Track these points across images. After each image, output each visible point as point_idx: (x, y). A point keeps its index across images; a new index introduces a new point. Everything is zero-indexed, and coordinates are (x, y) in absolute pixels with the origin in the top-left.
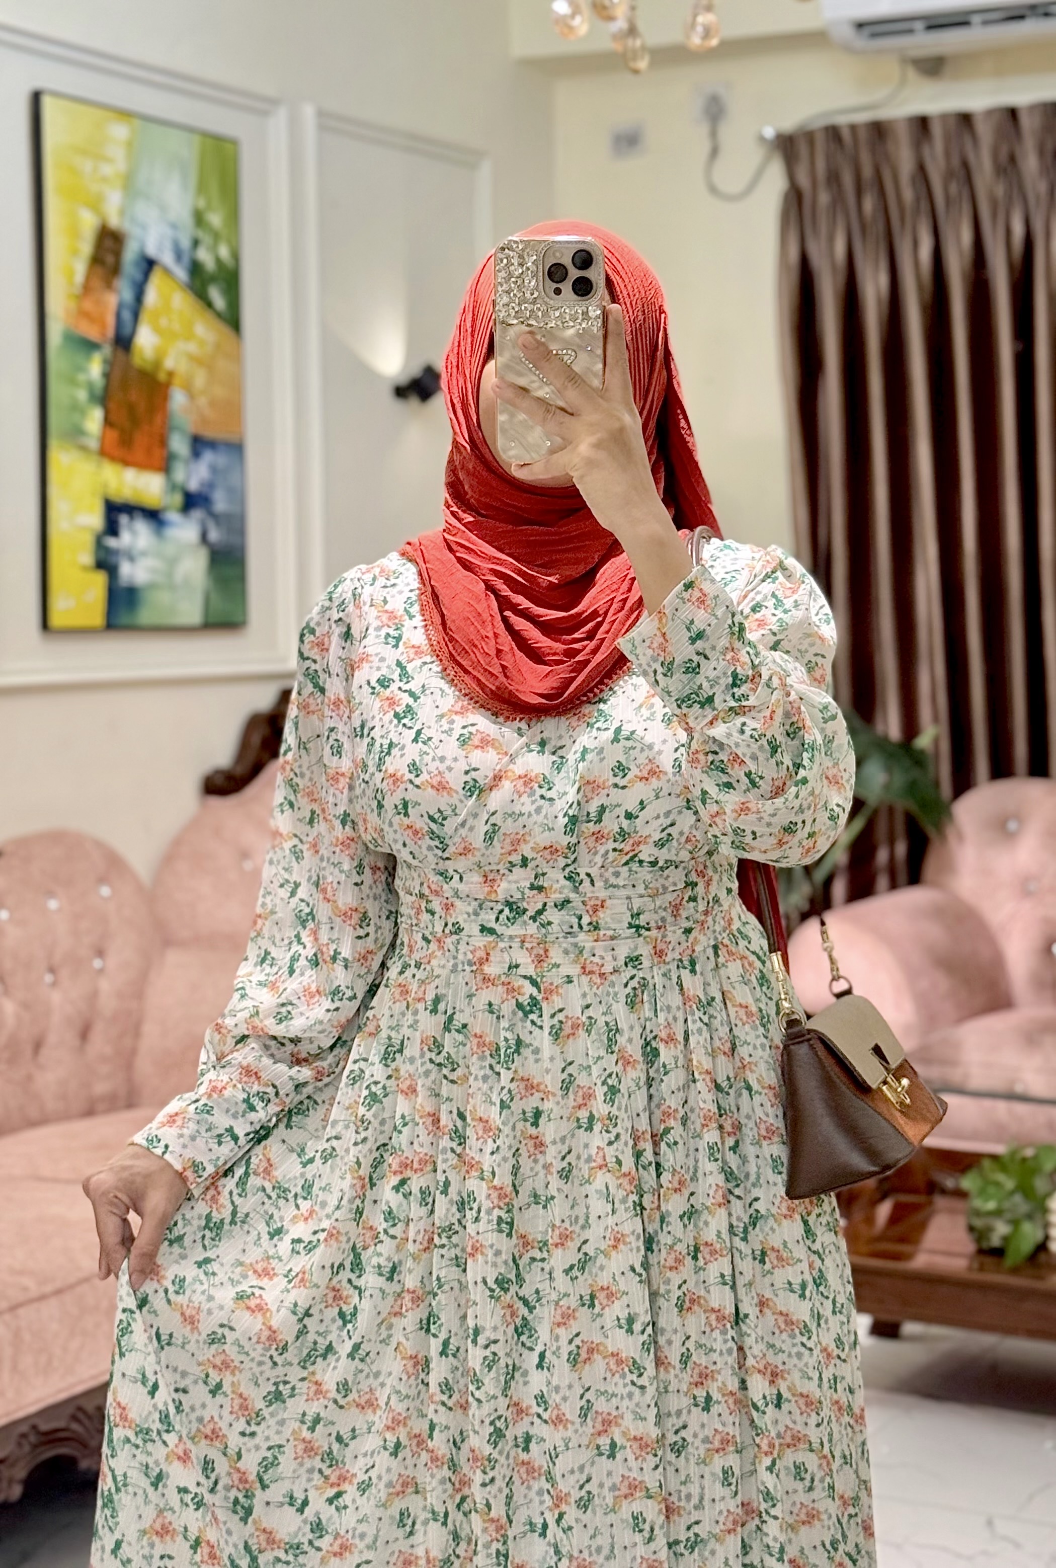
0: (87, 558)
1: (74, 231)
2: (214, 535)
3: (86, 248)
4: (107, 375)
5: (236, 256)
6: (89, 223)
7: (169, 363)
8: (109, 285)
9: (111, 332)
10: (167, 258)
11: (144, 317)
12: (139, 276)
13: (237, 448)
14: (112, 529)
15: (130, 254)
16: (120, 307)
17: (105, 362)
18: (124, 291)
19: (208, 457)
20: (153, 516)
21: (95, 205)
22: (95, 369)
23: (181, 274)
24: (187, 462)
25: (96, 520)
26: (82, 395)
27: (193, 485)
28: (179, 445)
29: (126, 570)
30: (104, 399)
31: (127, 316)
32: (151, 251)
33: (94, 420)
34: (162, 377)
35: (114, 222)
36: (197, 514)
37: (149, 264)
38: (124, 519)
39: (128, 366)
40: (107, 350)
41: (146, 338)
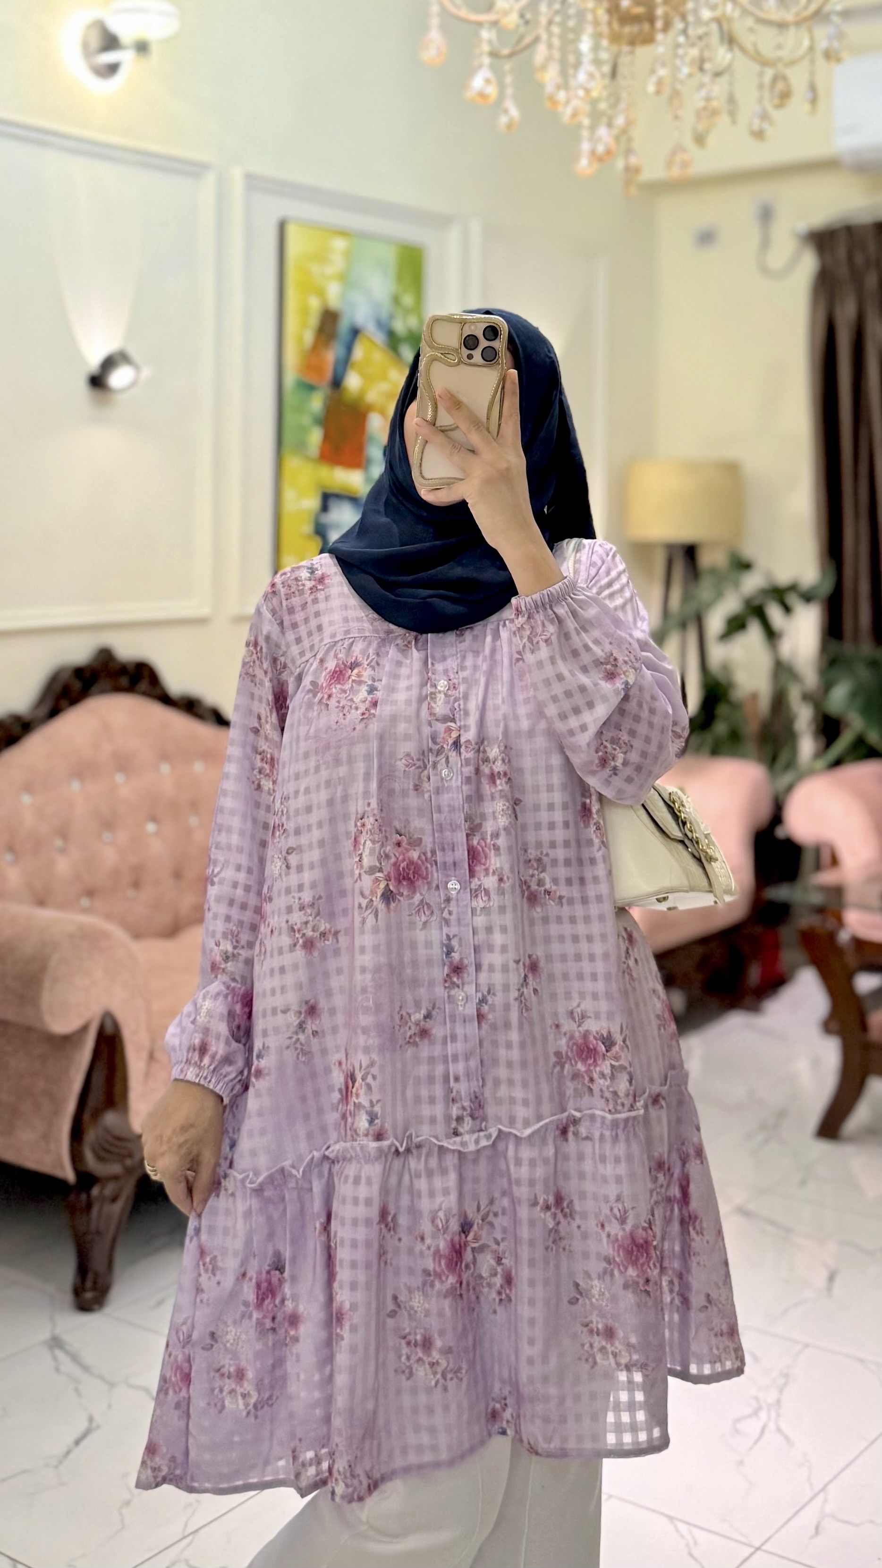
0: (308, 528)
1: (304, 311)
3: (314, 321)
4: (326, 407)
5: (421, 323)
6: (315, 304)
7: (369, 398)
8: (329, 346)
9: (328, 378)
10: (370, 328)
11: (351, 366)
12: (348, 340)
14: (325, 508)
15: (343, 326)
16: (336, 358)
17: (324, 399)
18: (338, 349)
20: (355, 502)
21: (321, 293)
22: (317, 403)
23: (380, 338)
25: (312, 503)
26: (306, 420)
28: (374, 452)
30: (324, 422)
31: (340, 364)
32: (358, 322)
33: (316, 437)
34: (363, 407)
35: (334, 305)
37: (355, 332)
38: (333, 505)
39: (340, 400)
40: (326, 389)
41: (353, 382)
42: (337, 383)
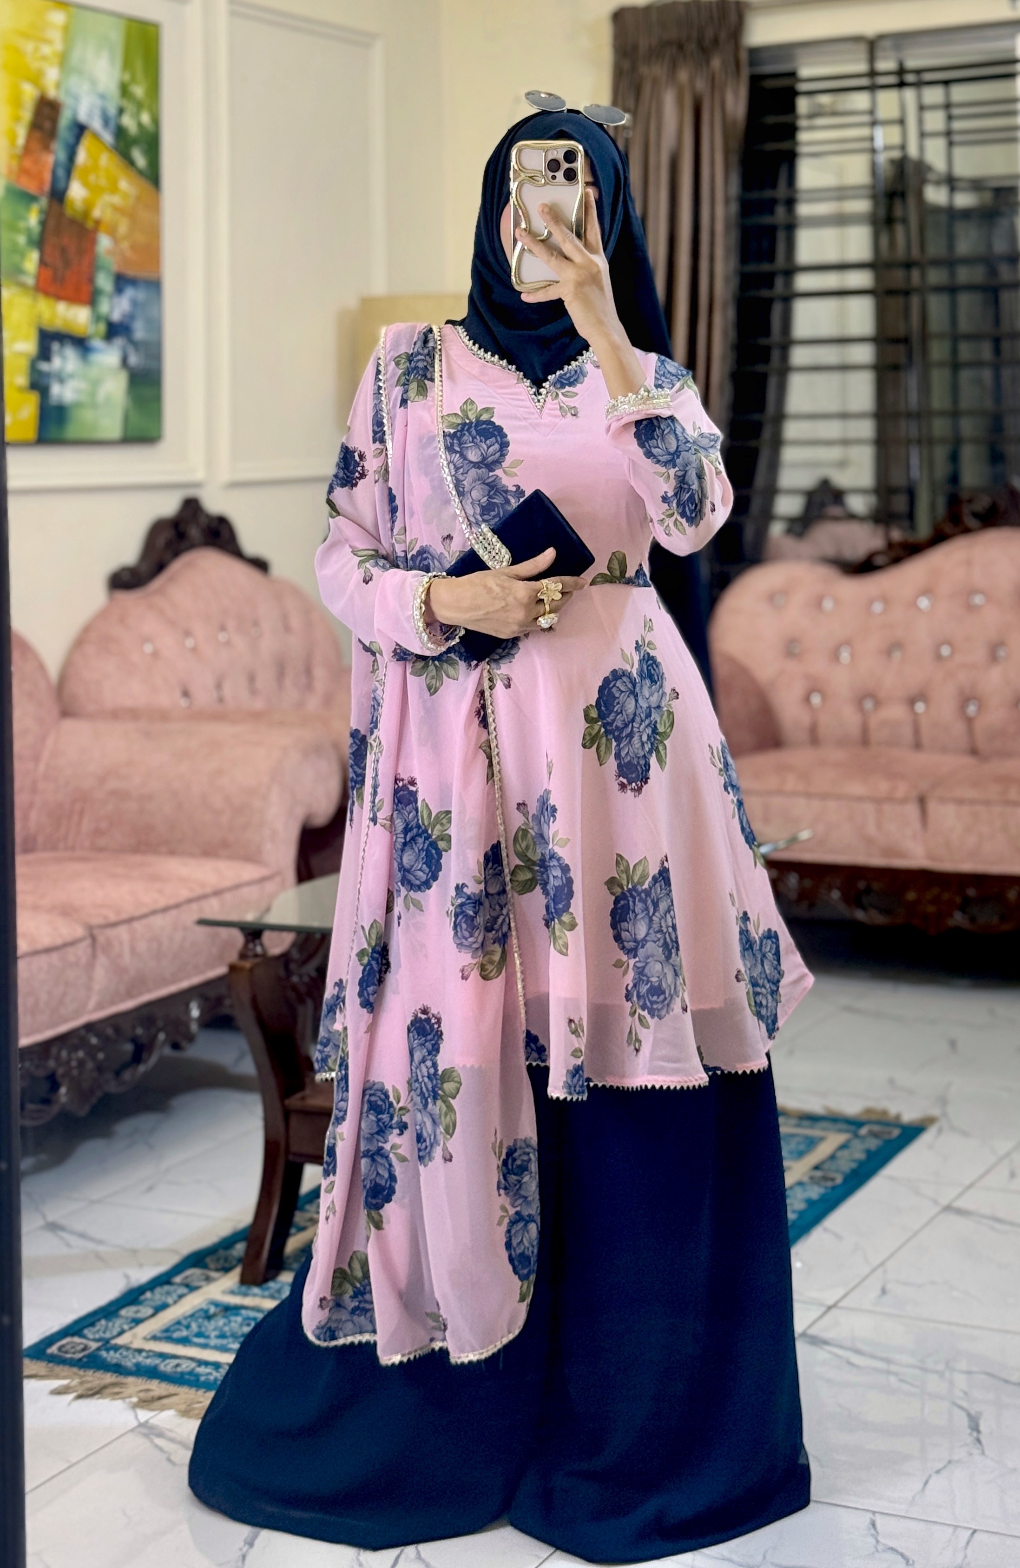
0: (23, 379)
1: (16, 102)
2: (133, 360)
3: (27, 115)
4: (43, 223)
5: (156, 121)
6: (29, 94)
7: (96, 213)
8: (46, 148)
9: (47, 187)
10: (96, 124)
11: (75, 174)
12: (71, 140)
13: (155, 285)
14: (44, 354)
15: (66, 121)
16: (56, 165)
17: (41, 211)
18: (59, 152)
19: (130, 293)
20: (81, 344)
21: (36, 79)
22: (33, 219)
23: (108, 137)
24: (111, 297)
25: (30, 346)
26: (22, 240)
27: (116, 316)
28: (104, 282)
29: (56, 390)
30: (40, 243)
31: (61, 173)
32: (82, 117)
33: (31, 261)
34: (90, 225)
35: (52, 93)
36: (119, 342)
37: (80, 129)
38: (55, 346)
39: (61, 214)
40: (44, 202)
41: (76, 192)
42: (58, 195)
